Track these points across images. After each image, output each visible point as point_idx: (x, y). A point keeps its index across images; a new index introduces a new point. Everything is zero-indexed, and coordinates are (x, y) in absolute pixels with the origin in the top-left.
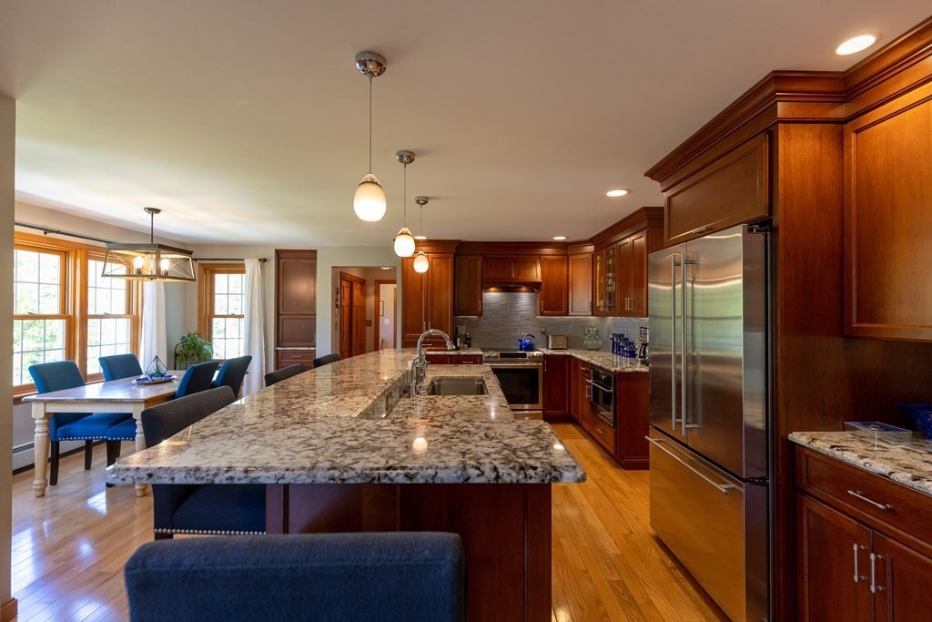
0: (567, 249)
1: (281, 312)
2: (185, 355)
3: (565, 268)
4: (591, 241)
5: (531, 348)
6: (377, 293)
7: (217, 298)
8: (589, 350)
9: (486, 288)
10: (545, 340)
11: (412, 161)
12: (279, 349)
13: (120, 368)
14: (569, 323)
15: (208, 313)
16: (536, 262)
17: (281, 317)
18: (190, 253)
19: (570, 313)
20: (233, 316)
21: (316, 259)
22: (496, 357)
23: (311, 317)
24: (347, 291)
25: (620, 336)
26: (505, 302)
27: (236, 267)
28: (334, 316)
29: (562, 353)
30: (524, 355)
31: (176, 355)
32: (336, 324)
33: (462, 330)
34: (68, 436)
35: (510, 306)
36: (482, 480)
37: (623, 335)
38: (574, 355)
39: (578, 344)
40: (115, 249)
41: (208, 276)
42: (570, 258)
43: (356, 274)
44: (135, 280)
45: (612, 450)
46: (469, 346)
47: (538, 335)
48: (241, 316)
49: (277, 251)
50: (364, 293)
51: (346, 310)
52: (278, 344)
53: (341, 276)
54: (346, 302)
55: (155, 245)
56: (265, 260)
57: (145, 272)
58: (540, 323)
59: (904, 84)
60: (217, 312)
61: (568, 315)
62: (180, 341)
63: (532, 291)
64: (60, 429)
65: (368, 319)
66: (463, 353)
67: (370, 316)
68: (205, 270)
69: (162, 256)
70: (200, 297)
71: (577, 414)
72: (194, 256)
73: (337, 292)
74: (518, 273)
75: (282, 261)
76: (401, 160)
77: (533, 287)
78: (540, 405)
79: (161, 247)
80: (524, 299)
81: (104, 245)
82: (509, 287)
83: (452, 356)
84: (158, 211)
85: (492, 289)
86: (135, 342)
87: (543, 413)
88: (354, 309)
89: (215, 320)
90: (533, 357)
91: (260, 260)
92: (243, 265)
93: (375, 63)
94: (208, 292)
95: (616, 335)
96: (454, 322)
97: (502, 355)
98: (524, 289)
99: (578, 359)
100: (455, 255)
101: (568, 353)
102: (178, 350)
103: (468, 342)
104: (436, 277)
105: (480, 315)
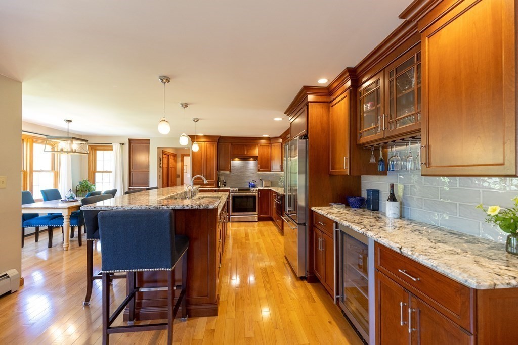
0: (270, 141)
1: (132, 170)
2: (82, 191)
3: (270, 150)
4: (280, 137)
5: (254, 186)
6: (182, 161)
7: (98, 163)
8: (280, 187)
9: (233, 158)
10: (261, 183)
11: (187, 106)
12: (130, 188)
13: (51, 195)
14: (272, 175)
15: (93, 170)
16: (256, 146)
17: (131, 172)
18: (86, 141)
19: (272, 170)
20: (106, 172)
21: (149, 144)
22: (236, 190)
23: (147, 172)
24: (166, 160)
26: (243, 165)
27: (107, 147)
28: (159, 171)
29: (267, 189)
30: (250, 190)
31: (77, 191)
32: (160, 176)
33: (222, 178)
34: (29, 225)
35: (245, 167)
36: (188, 208)
38: (272, 189)
39: (272, 184)
40: (50, 139)
41: (93, 152)
42: (272, 145)
43: (171, 151)
44: (56, 153)
46: (225, 186)
47: (258, 181)
48: (111, 172)
49: (129, 140)
50: (175, 161)
51: (166, 169)
52: (130, 185)
53: (163, 153)
54: (165, 165)
55: (70, 138)
56: (123, 144)
57: (64, 150)
58: (259, 175)
59: (338, 94)
60: (98, 170)
62: (79, 184)
63: (255, 160)
64: (25, 222)
65: (178, 174)
66: (221, 189)
67: (178, 172)
68: (92, 149)
69: (74, 142)
70: (89, 162)
71: (273, 216)
72: (88, 142)
73: (160, 160)
74: (248, 151)
75: (132, 144)
76: (182, 106)
77: (255, 158)
78: (257, 213)
79: (73, 138)
80: (252, 164)
81: (45, 137)
82: (245, 158)
83: (216, 190)
84: (71, 121)
85: (237, 159)
86: (56, 184)
87: (258, 216)
88: (170, 169)
89: (97, 174)
90: (254, 190)
91: (120, 144)
92: (112, 147)
93: (166, 79)
94: (93, 160)
96: (217, 175)
97: (239, 190)
98: (252, 159)
100: (218, 143)
101: (270, 189)
102: (78, 188)
103: (225, 184)
104: (208, 153)
105: (230, 171)
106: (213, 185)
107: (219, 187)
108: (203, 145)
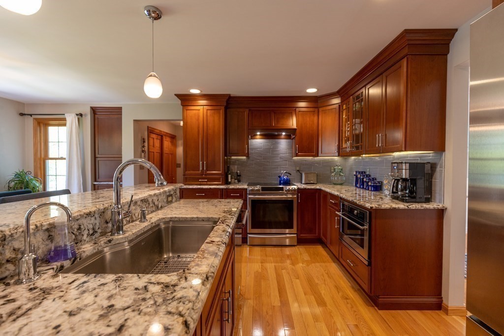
0: (317, 102)
1: (97, 156)
3: (316, 118)
4: (339, 93)
5: (287, 183)
7: (51, 145)
8: (335, 184)
10: (299, 176)
12: (96, 183)
14: (318, 163)
15: (43, 156)
16: (292, 113)
17: (97, 159)
19: (320, 154)
21: (121, 114)
22: (258, 190)
23: (119, 160)
24: (156, 142)
25: (363, 173)
26: (268, 147)
27: (60, 121)
29: (313, 187)
30: (282, 189)
33: (235, 169)
35: (273, 150)
37: (365, 173)
38: (323, 188)
39: (327, 180)
41: (42, 128)
42: (320, 109)
45: (366, 287)
46: (239, 181)
47: (294, 173)
48: (65, 159)
49: (92, 108)
50: (175, 144)
51: (156, 155)
52: (94, 180)
53: (150, 131)
54: (154, 149)
56: (81, 115)
58: (296, 163)
60: (51, 155)
61: (318, 156)
63: (289, 137)
65: (178, 162)
66: (231, 187)
67: (179, 160)
68: (39, 123)
70: (35, 144)
71: (326, 238)
73: (143, 141)
74: (278, 122)
75: (97, 116)
77: (291, 134)
78: (294, 230)
80: (283, 145)
82: (271, 135)
83: (223, 189)
85: (258, 136)
87: (297, 236)
88: (165, 156)
89: (48, 162)
90: (289, 190)
91: (77, 115)
92: (65, 119)
94: (42, 140)
95: (359, 173)
96: (226, 162)
97: (263, 189)
98: (283, 135)
99: (327, 192)
100: (226, 108)
101: (318, 187)
102: (11, 184)
103: (238, 177)
104: (211, 125)
105: (248, 156)
106: (218, 180)
107: (230, 183)
108: (201, 111)
